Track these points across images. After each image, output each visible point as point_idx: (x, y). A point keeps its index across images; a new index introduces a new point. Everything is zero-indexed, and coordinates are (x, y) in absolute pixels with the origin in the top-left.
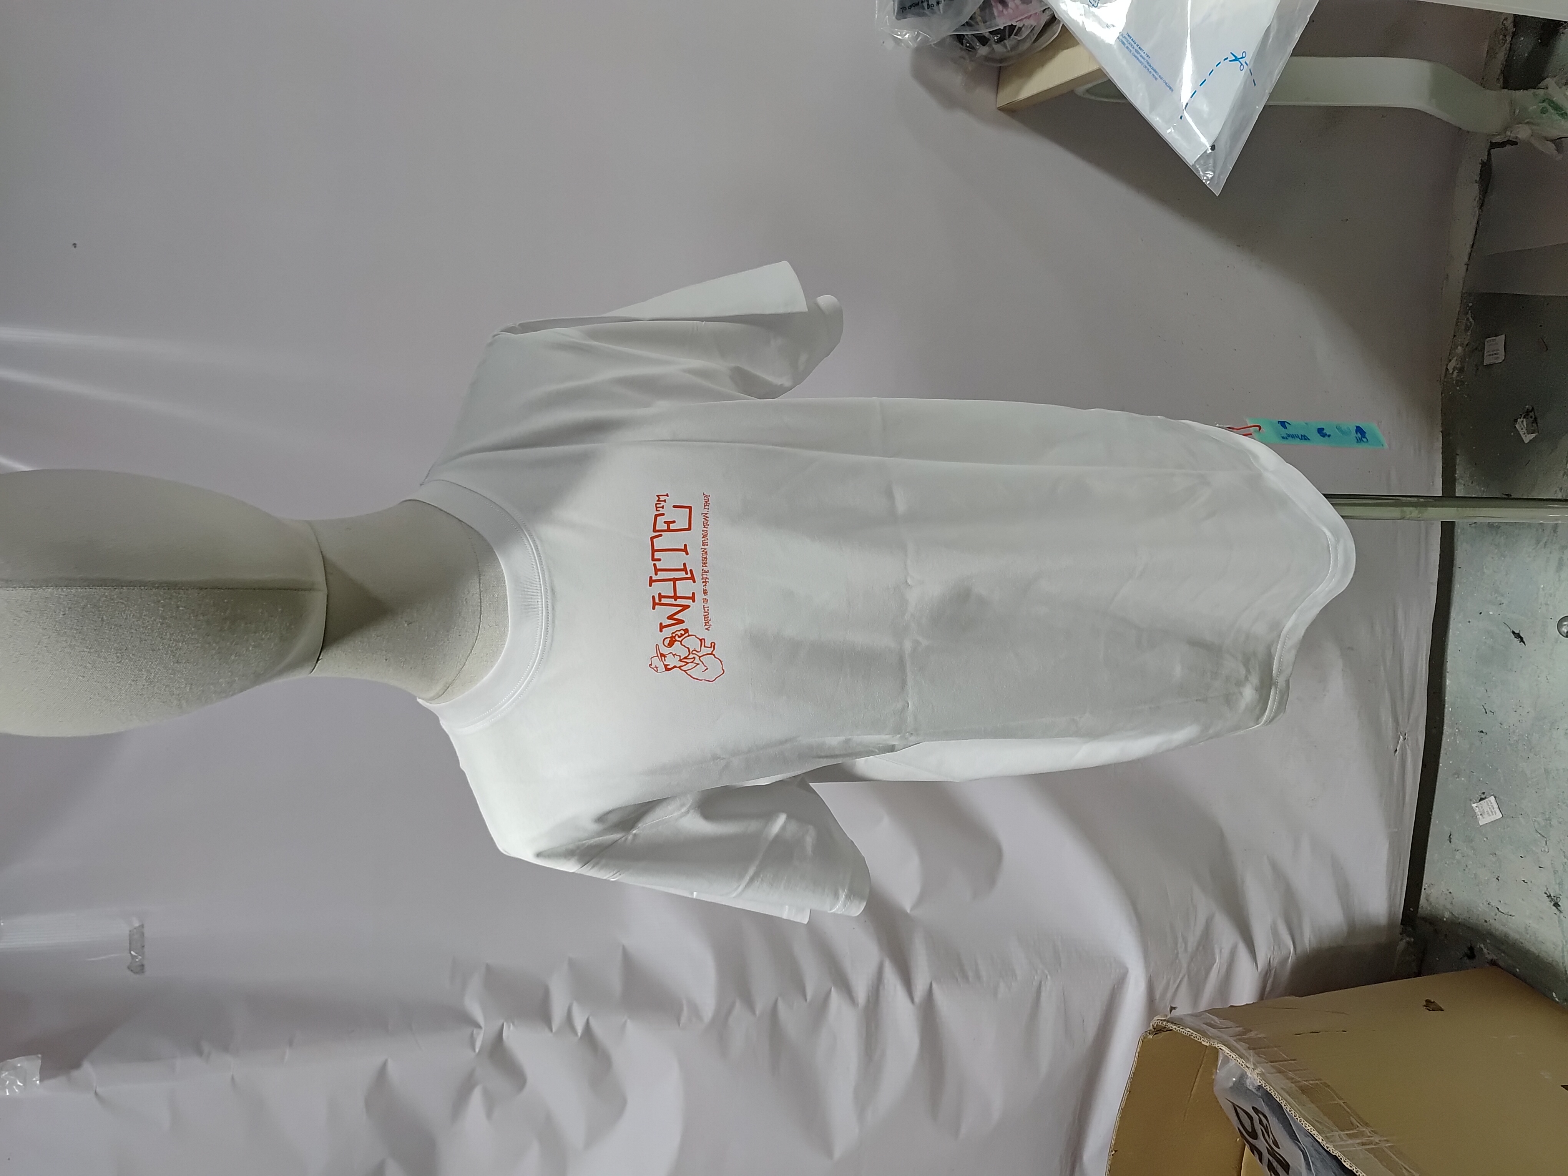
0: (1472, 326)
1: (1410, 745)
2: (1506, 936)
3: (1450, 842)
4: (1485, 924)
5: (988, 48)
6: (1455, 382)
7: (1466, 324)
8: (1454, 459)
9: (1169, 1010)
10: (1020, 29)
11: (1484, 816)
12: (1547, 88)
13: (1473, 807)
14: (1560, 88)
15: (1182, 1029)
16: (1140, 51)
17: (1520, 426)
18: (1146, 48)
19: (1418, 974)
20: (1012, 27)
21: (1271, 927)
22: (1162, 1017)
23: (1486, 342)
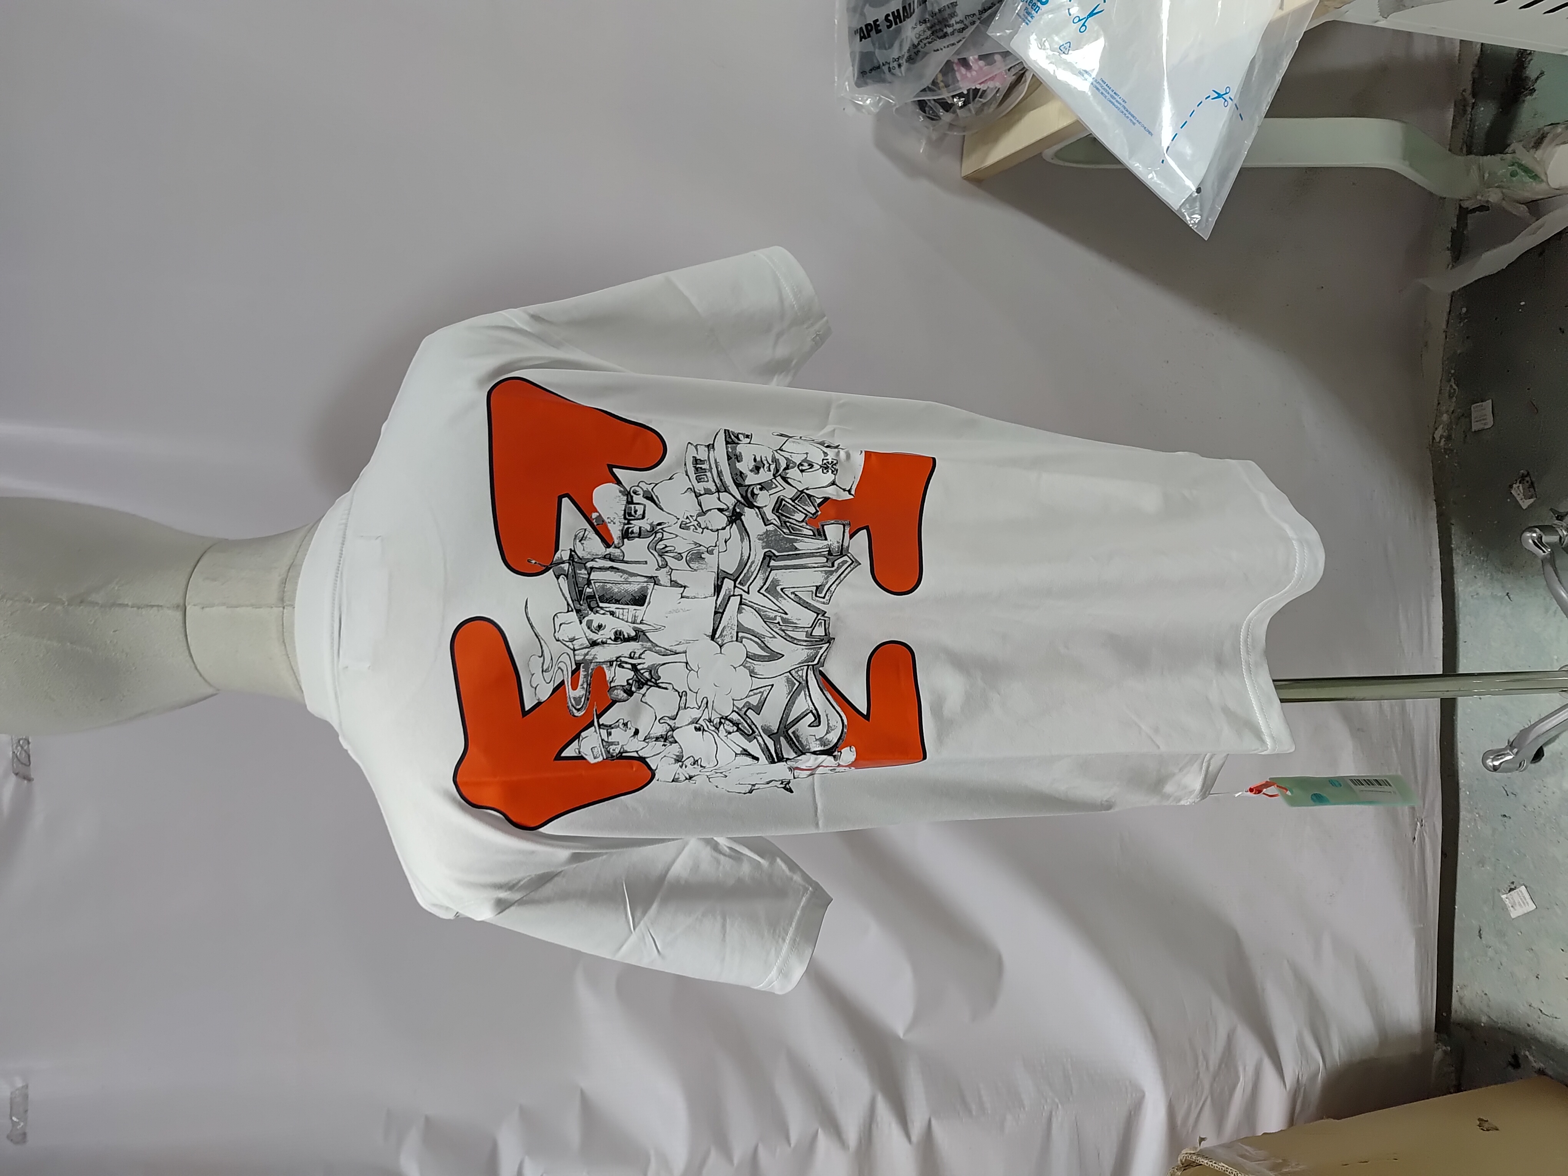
0: (1457, 393)
1: (1428, 831)
2: (1553, 1041)
3: (1481, 938)
4: (1528, 1028)
5: (952, 114)
6: (1443, 450)
7: (1450, 391)
8: (1449, 529)
9: (1198, 1141)
10: (984, 91)
11: (1515, 908)
12: (1514, 152)
13: (1502, 898)
14: (1528, 151)
15: (1215, 1163)
16: (1116, 97)
17: (1517, 492)
18: (1122, 93)
19: (1458, 1089)
20: (976, 91)
21: (1297, 1040)
22: (1190, 1150)
23: (1472, 408)
